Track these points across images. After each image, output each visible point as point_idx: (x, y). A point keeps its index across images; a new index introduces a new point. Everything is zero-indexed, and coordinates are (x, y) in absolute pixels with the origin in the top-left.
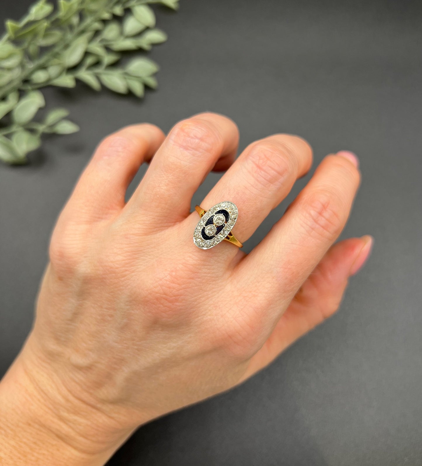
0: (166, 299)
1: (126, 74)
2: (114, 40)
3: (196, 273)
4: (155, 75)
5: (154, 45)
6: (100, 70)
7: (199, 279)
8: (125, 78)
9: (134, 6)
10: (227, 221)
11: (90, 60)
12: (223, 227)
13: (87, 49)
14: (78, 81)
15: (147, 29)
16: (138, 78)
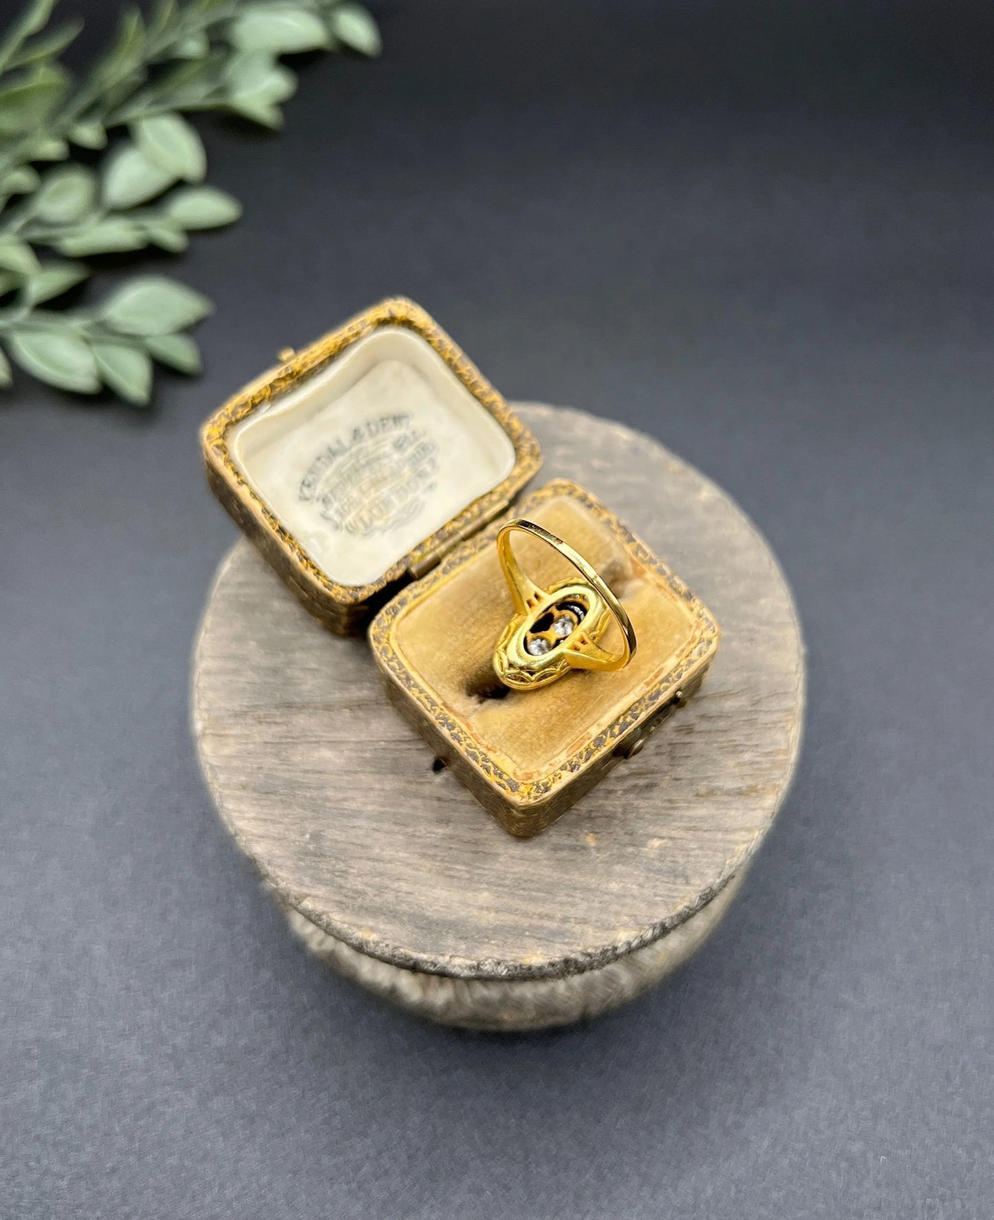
1: (101, 327)
2: (73, 223)
5: (195, 233)
6: (12, 320)
8: (88, 343)
9: (138, 119)
15: (179, 185)
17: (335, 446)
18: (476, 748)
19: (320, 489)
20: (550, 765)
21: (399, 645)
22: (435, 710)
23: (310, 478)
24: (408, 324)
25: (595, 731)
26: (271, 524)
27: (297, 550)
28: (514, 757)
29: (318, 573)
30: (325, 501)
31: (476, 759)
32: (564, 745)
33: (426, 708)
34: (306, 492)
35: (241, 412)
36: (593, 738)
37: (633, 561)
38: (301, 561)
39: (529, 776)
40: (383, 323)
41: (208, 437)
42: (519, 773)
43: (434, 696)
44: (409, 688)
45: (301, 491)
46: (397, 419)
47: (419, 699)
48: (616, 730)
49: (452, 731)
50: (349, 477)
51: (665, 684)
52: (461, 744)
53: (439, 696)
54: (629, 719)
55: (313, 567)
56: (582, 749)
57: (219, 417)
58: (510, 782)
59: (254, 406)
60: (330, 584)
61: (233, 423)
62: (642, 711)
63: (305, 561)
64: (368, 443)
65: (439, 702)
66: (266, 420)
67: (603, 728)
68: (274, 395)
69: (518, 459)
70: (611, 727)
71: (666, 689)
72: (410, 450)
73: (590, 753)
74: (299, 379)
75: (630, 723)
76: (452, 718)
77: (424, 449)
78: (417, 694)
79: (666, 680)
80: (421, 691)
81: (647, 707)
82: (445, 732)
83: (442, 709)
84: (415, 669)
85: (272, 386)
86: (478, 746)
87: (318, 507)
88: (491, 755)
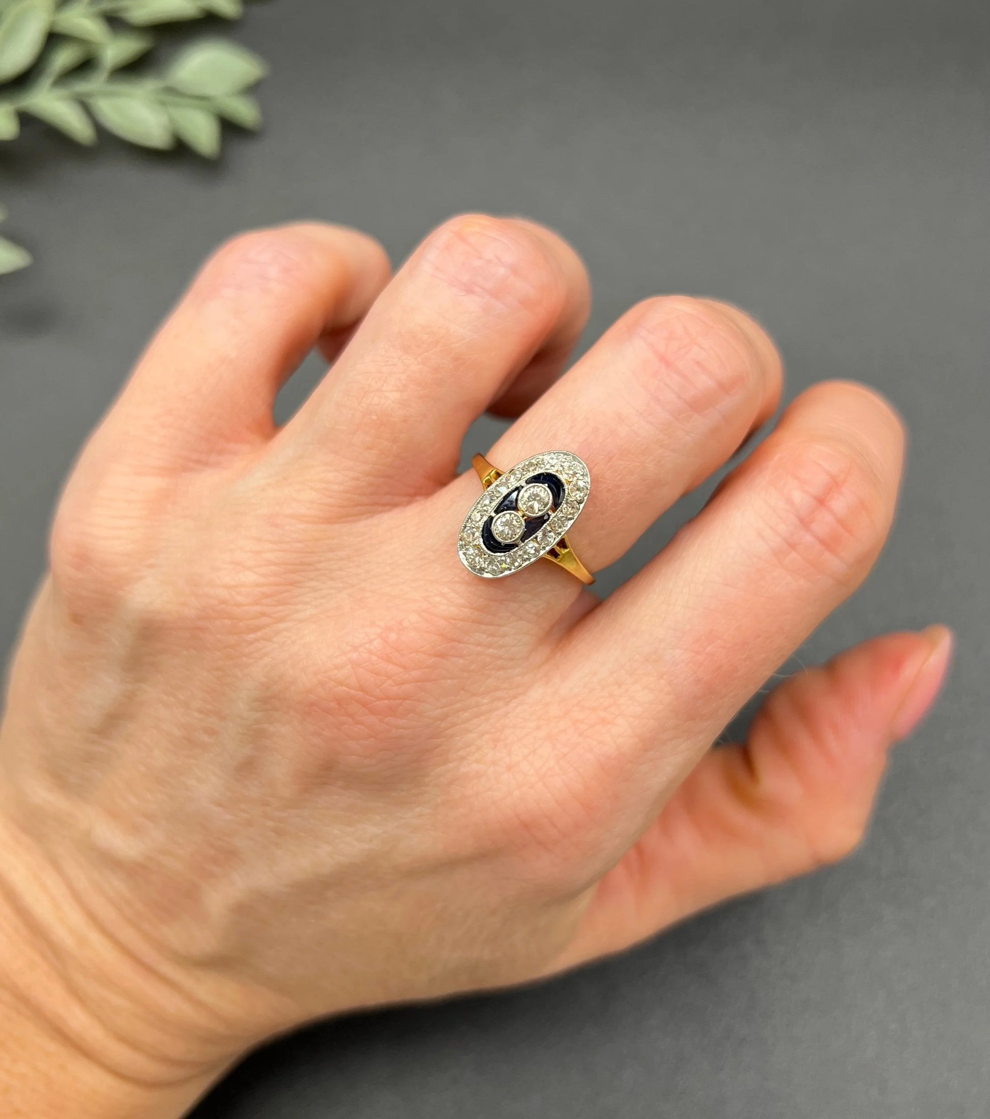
0: (364, 704)
1: (171, 91)
3: (453, 640)
4: (252, 90)
6: (93, 85)
7: (461, 661)
8: (163, 104)
10: (556, 505)
11: (64, 58)
12: (545, 521)
13: (53, 24)
14: (26, 119)
16: (201, 100)
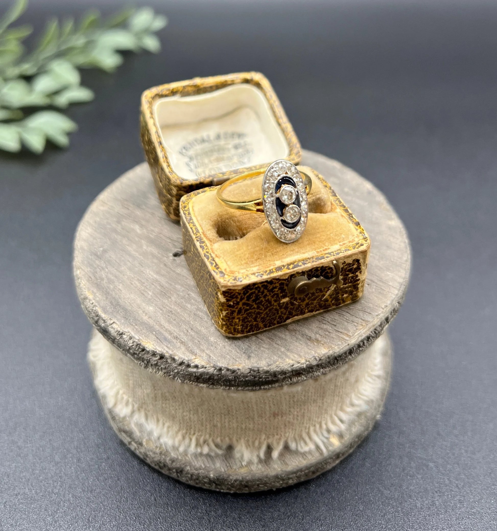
17: (205, 138)
18: (210, 254)
19: (191, 152)
20: (247, 270)
21: (193, 207)
22: (197, 235)
23: (189, 146)
24: (258, 85)
25: (278, 263)
26: (157, 138)
27: (164, 153)
28: (229, 263)
29: (169, 166)
30: (191, 159)
31: (208, 259)
32: (258, 264)
33: (193, 232)
34: (184, 151)
35: (165, 92)
36: (276, 266)
37: (332, 204)
38: (163, 158)
39: (232, 272)
40: (247, 81)
41: (146, 96)
42: (228, 270)
43: (199, 228)
44: (189, 223)
45: (182, 150)
46: (240, 135)
47: (191, 228)
48: (291, 266)
49: (201, 244)
50: (207, 153)
51: (328, 255)
52: (203, 251)
53: (202, 228)
54: (300, 264)
55: (168, 163)
56: (268, 269)
57: (154, 90)
58: (221, 272)
59: (173, 93)
60: (172, 172)
61: (161, 96)
62: (309, 262)
63: (165, 158)
64: (222, 142)
65: (201, 231)
66: (176, 103)
67: (285, 264)
68: (184, 93)
69: (290, 154)
70: (289, 265)
71: (327, 257)
72: (240, 150)
73: (271, 272)
74: (199, 90)
75: (301, 266)
76: (205, 239)
77: (247, 152)
78: (192, 226)
79: (329, 253)
80: (194, 225)
81: (313, 262)
82: (198, 244)
83: (201, 235)
84: (195, 216)
85: (184, 87)
86: (212, 254)
87: (186, 160)
88: (217, 260)
